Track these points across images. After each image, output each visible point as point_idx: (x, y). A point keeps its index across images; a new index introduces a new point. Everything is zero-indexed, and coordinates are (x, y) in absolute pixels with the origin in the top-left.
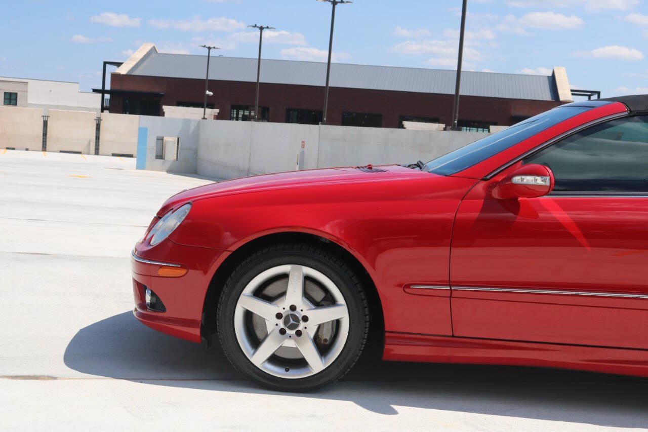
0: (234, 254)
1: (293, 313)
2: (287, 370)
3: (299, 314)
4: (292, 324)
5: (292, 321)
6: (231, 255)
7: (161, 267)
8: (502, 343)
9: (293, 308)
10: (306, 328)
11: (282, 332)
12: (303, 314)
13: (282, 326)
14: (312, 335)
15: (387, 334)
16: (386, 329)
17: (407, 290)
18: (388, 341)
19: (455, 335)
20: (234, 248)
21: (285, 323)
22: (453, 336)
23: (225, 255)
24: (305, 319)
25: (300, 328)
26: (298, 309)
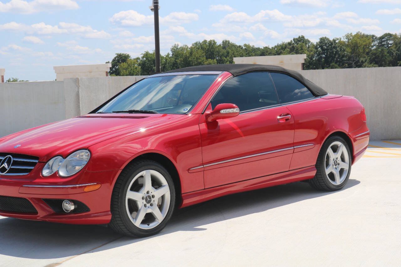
0: (123, 170)
1: (148, 195)
2: (148, 225)
3: (151, 194)
4: (149, 200)
5: (148, 199)
6: (122, 171)
7: (85, 186)
8: (219, 187)
9: (148, 192)
10: (154, 201)
11: (145, 206)
12: (152, 194)
13: (145, 203)
14: (157, 204)
15: (183, 195)
16: (182, 193)
17: (189, 171)
18: (183, 198)
19: (205, 188)
20: (123, 167)
21: (146, 201)
22: (205, 189)
23: (120, 172)
24: (153, 196)
25: (152, 202)
26: (150, 192)
